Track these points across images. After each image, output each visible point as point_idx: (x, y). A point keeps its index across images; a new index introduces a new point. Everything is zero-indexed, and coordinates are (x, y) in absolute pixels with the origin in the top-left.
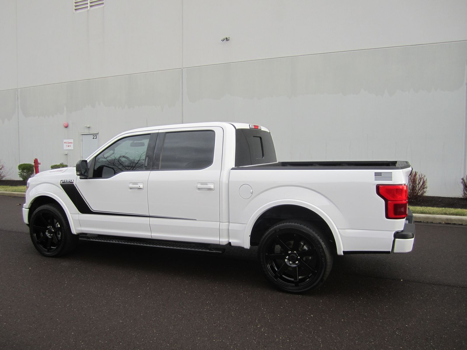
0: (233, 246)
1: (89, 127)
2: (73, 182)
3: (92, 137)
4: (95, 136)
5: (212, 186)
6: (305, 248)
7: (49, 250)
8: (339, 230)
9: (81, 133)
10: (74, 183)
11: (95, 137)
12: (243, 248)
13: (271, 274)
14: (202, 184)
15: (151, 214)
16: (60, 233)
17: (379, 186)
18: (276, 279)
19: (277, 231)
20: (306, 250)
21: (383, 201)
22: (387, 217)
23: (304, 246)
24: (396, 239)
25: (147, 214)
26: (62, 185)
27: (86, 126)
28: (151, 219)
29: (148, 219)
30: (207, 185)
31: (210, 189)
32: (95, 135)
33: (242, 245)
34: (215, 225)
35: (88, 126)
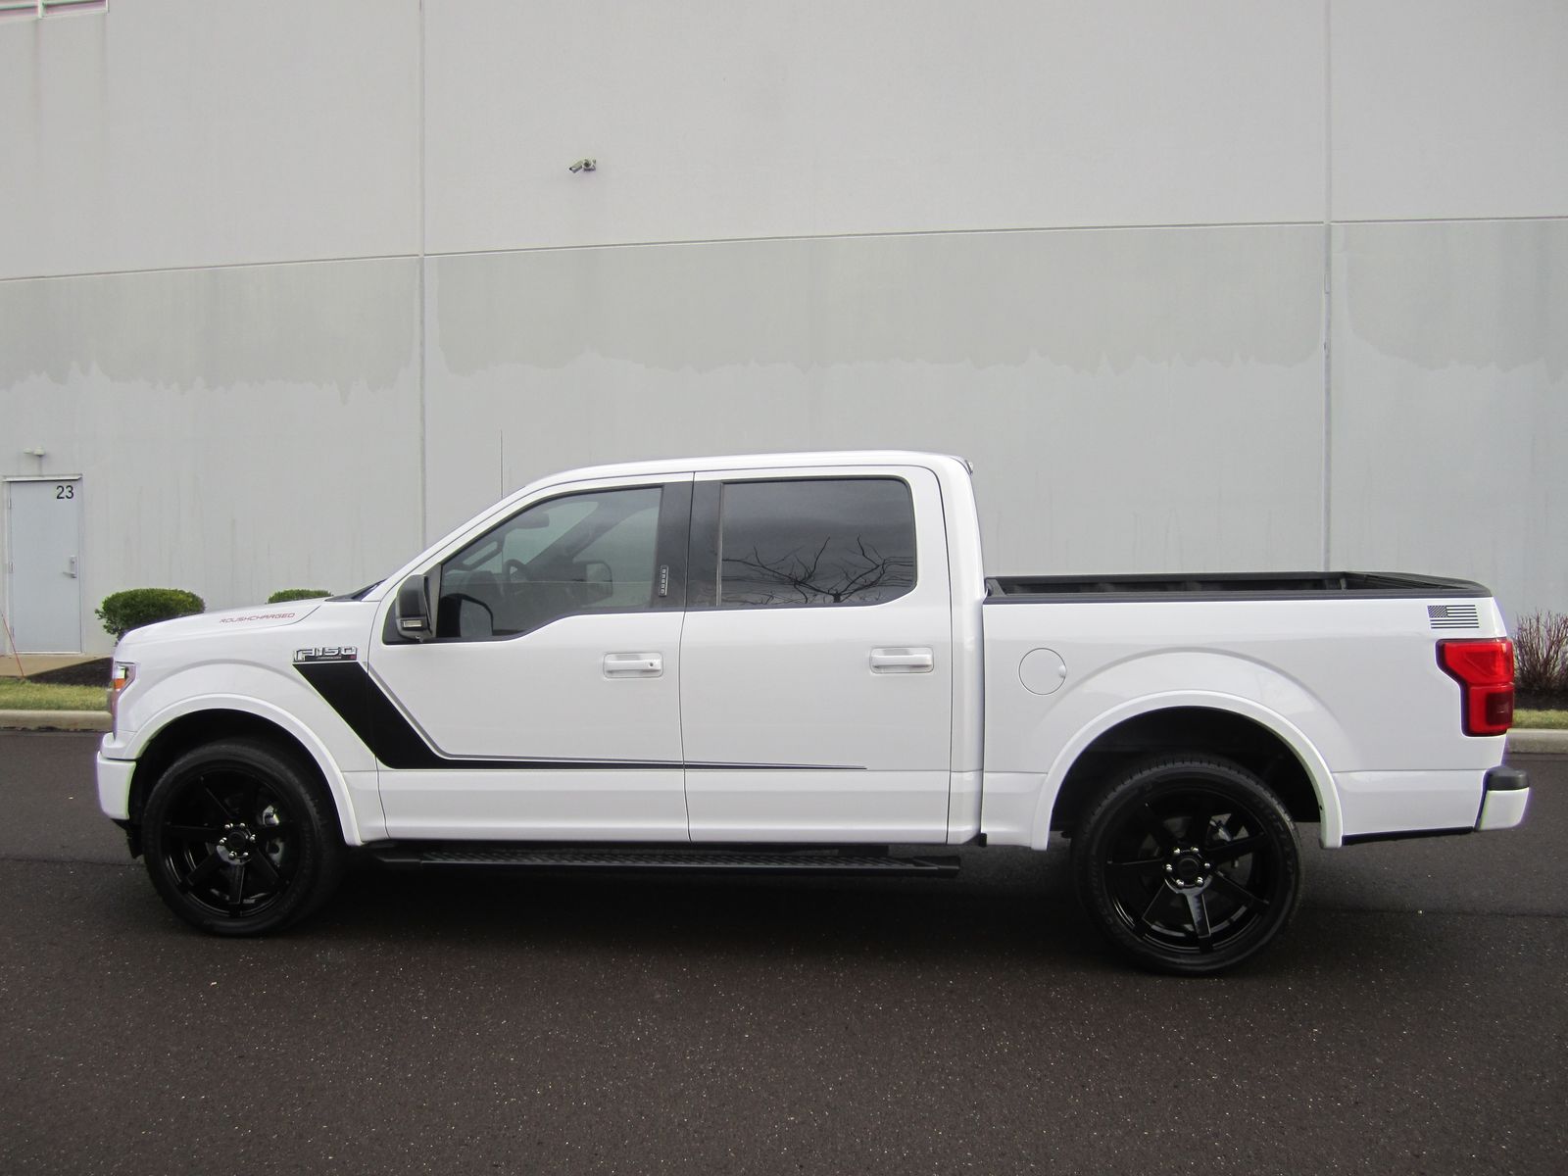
0: (995, 846)
1: (40, 456)
2: (354, 657)
3: (53, 490)
4: (66, 487)
5: (926, 657)
6: (1223, 834)
7: (237, 911)
8: (1336, 775)
9: (5, 477)
10: (360, 660)
11: (66, 492)
12: (1027, 850)
14: (889, 649)
15: (690, 758)
16: (281, 846)
17: (1444, 646)
18: (1142, 939)
19: (1147, 788)
20: (1224, 840)
21: (1455, 688)
22: (1469, 729)
23: (1221, 830)
24: (1492, 793)
25: (676, 758)
26: (302, 669)
27: (28, 450)
28: (691, 774)
29: (679, 773)
30: (906, 653)
31: (919, 667)
32: (65, 485)
33: (1025, 841)
34: (936, 782)
35: (39, 451)
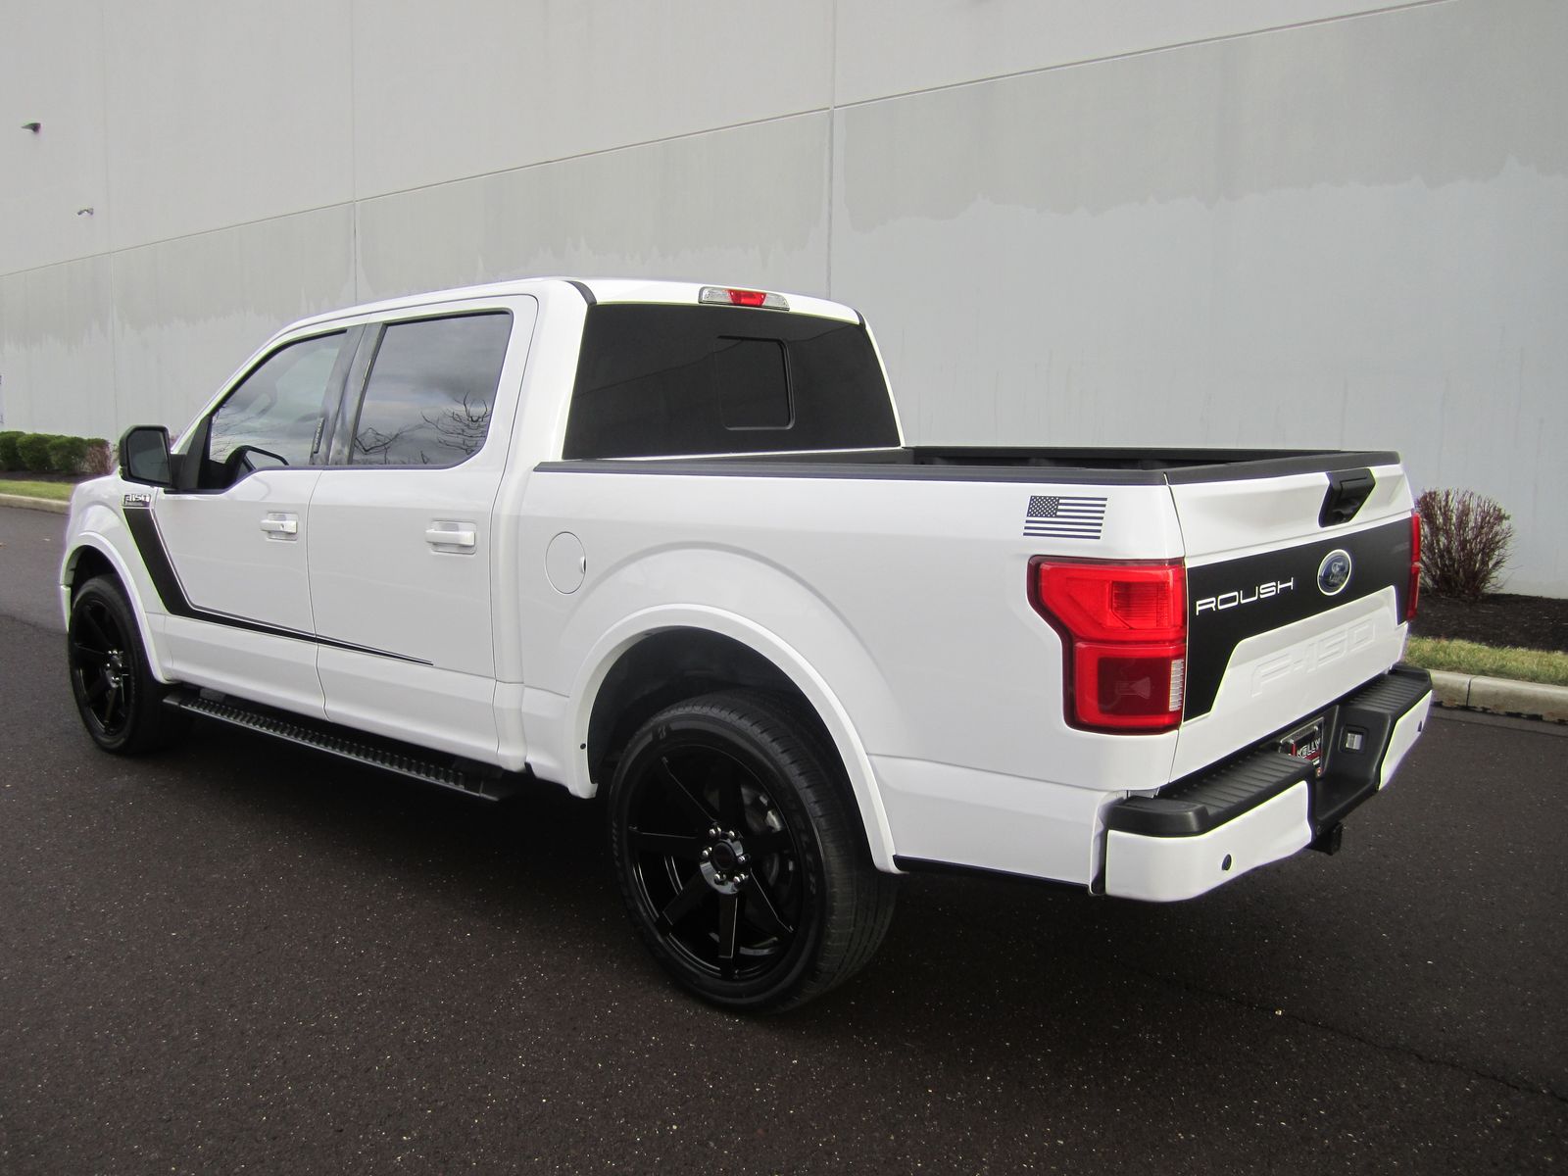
0: (538, 781)
2: (148, 505)
5: (469, 536)
6: (773, 819)
8: (874, 758)
10: (150, 508)
13: (648, 912)
14: (446, 523)
15: (321, 632)
17: (1038, 565)
18: (662, 937)
19: (661, 737)
20: (772, 828)
21: (1053, 640)
22: (1075, 717)
23: (770, 813)
24: (1111, 833)
25: (310, 630)
26: (126, 513)
28: (323, 648)
29: (314, 646)
30: (458, 529)
31: (463, 548)
33: (564, 781)
34: (484, 690)
